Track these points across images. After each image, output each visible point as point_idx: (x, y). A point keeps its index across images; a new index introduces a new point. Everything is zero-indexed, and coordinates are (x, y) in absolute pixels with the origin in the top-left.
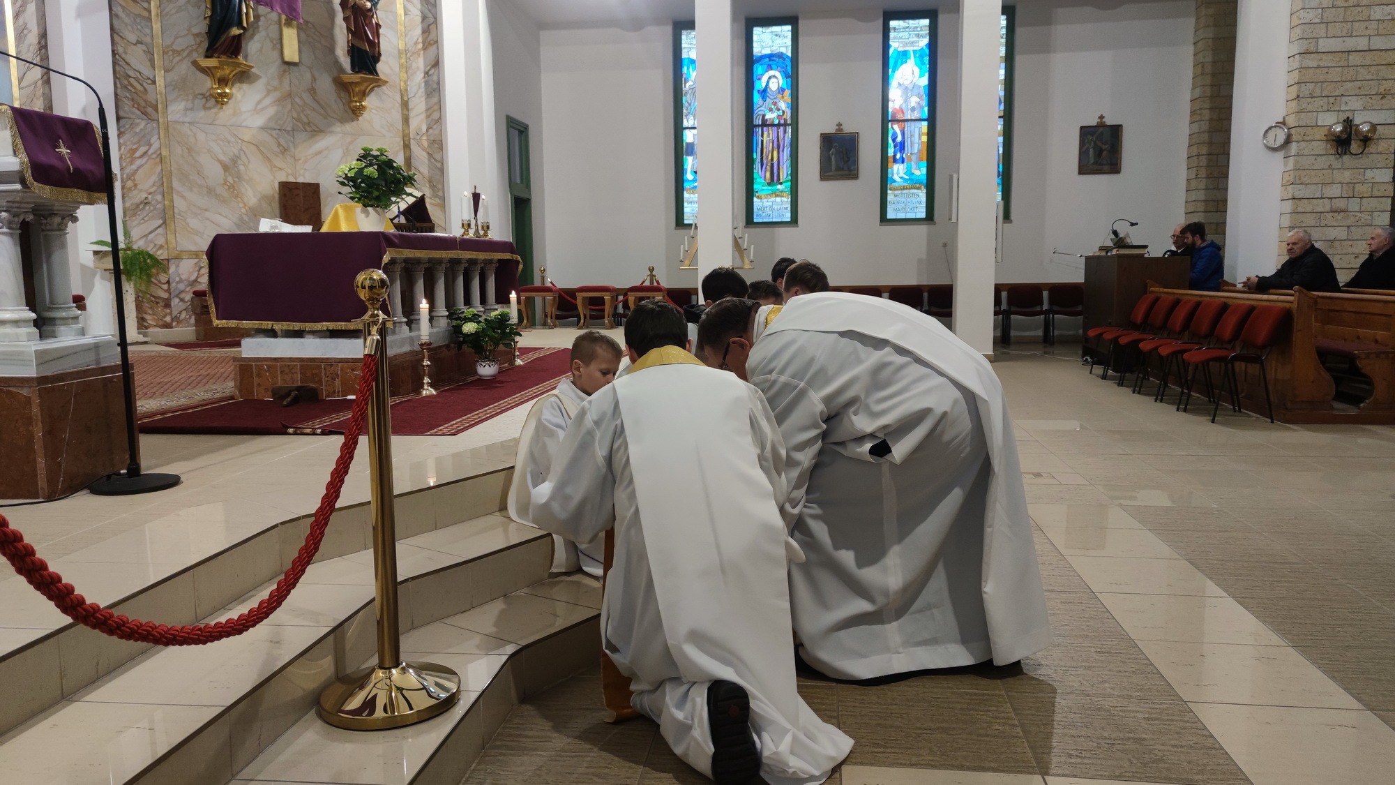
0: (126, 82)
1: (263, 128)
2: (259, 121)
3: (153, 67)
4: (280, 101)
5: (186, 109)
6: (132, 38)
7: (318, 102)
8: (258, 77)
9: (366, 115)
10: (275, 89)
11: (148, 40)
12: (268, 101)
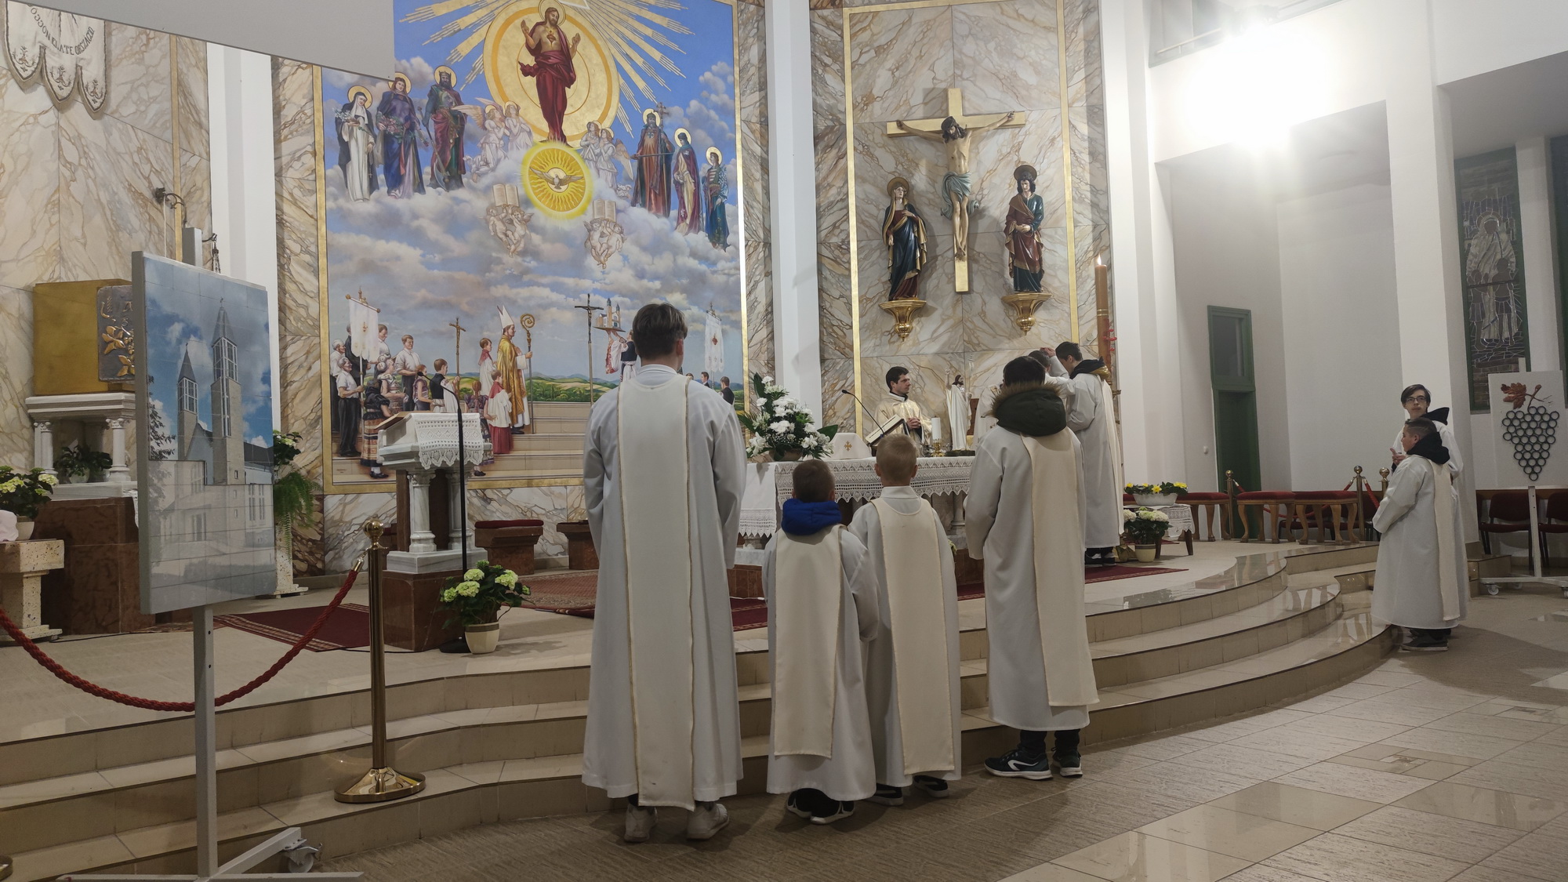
0: (831, 330)
1: (937, 354)
2: (934, 348)
3: (851, 314)
4: (953, 327)
5: (875, 346)
6: (836, 294)
7: (988, 324)
8: (935, 309)
9: (1034, 329)
10: (949, 318)
11: (847, 293)
12: (941, 330)
